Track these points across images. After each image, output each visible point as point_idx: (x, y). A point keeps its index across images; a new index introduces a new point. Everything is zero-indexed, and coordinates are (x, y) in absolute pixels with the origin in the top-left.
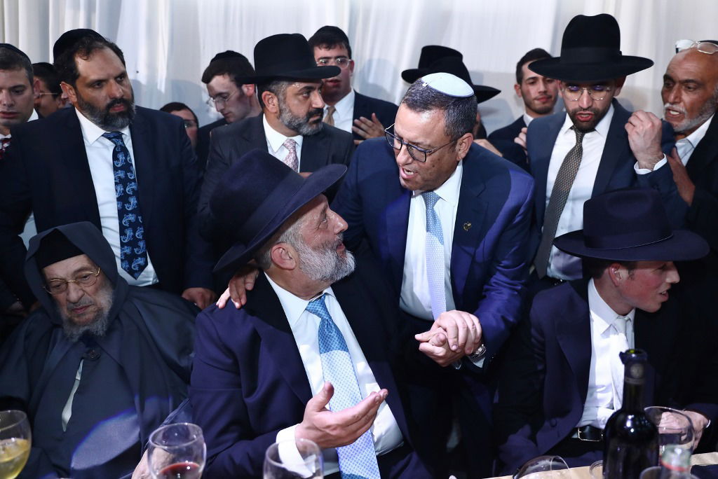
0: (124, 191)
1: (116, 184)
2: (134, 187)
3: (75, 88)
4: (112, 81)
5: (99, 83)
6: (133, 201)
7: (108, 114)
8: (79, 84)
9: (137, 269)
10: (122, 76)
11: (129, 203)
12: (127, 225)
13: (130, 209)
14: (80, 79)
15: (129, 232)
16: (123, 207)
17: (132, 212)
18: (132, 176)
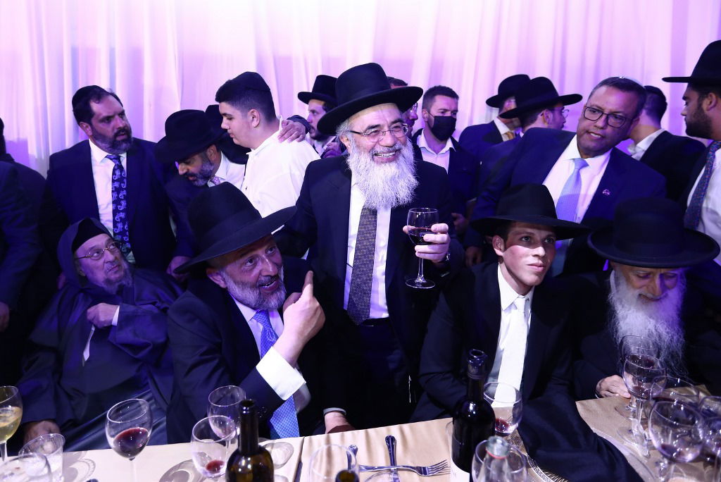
0: (118, 197)
1: (113, 191)
2: (125, 194)
3: (91, 124)
4: (117, 117)
5: (108, 119)
6: (123, 203)
7: (115, 140)
8: (94, 121)
9: (125, 251)
10: (122, 114)
11: (121, 205)
12: (119, 220)
13: (121, 209)
14: (95, 117)
15: (120, 226)
16: (117, 207)
17: (122, 211)
18: (124, 186)
